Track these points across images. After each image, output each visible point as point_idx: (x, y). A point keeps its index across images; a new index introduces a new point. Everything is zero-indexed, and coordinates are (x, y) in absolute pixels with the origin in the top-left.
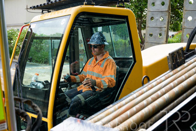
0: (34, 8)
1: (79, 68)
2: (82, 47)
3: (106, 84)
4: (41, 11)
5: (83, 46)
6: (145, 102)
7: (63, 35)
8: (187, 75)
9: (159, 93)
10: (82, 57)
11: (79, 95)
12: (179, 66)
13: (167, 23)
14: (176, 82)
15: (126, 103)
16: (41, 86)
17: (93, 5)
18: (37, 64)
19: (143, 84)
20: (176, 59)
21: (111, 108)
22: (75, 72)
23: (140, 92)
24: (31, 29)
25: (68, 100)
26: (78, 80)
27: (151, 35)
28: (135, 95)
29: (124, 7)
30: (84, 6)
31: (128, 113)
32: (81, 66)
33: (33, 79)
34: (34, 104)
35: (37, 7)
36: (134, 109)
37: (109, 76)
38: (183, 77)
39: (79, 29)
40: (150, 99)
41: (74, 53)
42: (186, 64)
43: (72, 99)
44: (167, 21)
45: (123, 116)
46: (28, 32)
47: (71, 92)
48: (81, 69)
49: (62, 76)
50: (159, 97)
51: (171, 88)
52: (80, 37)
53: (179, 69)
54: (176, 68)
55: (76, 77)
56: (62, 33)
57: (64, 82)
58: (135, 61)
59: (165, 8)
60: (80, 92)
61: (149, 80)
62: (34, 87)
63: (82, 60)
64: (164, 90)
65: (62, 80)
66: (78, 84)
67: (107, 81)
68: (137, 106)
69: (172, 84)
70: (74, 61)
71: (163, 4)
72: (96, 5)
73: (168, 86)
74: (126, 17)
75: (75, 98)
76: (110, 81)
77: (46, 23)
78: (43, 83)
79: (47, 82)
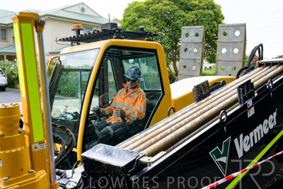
0: (64, 40)
1: (108, 100)
2: (111, 79)
3: (135, 116)
4: (70, 43)
5: (112, 77)
6: (168, 131)
7: (93, 68)
8: (209, 106)
9: (182, 122)
10: (112, 89)
11: (108, 127)
12: (203, 98)
13: (201, 55)
14: (199, 112)
15: (152, 132)
16: (70, 117)
17: (122, 38)
18: (63, 97)
19: (169, 115)
20: (201, 92)
21: (137, 136)
22: (104, 104)
23: (166, 122)
24: (60, 61)
25: (97, 132)
26: (107, 113)
27: (185, 67)
28: (160, 125)
29: (152, 40)
30: (113, 40)
31: (153, 140)
32: (110, 98)
33: (62, 111)
34: (67, 129)
35: (67, 40)
36: (158, 136)
37: (138, 109)
38: (206, 108)
39: (109, 62)
40: (173, 128)
41: (103, 85)
42: (210, 97)
43: (102, 131)
44: (201, 53)
45: (148, 142)
46: (57, 64)
47: (100, 124)
48: (110, 102)
49: (91, 109)
50: (181, 126)
51: (194, 118)
52: (110, 69)
53: (203, 101)
54: (201, 100)
55: (105, 109)
56: (92, 66)
57: (93, 114)
58: (164, 94)
59: (199, 39)
60: (109, 124)
61: (175, 111)
62: (63, 119)
63: (111, 92)
64: (187, 120)
65: (91, 112)
66: (107, 116)
67: (136, 113)
68: (162, 134)
69: (195, 115)
70: (103, 93)
71: (197, 35)
72: (125, 38)
73: (191, 117)
74: (155, 51)
75: (104, 129)
76: (139, 113)
77: (76, 55)
78: (72, 115)
79: (76, 113)
